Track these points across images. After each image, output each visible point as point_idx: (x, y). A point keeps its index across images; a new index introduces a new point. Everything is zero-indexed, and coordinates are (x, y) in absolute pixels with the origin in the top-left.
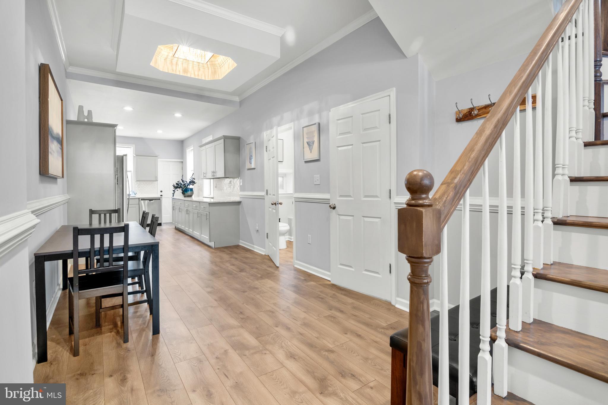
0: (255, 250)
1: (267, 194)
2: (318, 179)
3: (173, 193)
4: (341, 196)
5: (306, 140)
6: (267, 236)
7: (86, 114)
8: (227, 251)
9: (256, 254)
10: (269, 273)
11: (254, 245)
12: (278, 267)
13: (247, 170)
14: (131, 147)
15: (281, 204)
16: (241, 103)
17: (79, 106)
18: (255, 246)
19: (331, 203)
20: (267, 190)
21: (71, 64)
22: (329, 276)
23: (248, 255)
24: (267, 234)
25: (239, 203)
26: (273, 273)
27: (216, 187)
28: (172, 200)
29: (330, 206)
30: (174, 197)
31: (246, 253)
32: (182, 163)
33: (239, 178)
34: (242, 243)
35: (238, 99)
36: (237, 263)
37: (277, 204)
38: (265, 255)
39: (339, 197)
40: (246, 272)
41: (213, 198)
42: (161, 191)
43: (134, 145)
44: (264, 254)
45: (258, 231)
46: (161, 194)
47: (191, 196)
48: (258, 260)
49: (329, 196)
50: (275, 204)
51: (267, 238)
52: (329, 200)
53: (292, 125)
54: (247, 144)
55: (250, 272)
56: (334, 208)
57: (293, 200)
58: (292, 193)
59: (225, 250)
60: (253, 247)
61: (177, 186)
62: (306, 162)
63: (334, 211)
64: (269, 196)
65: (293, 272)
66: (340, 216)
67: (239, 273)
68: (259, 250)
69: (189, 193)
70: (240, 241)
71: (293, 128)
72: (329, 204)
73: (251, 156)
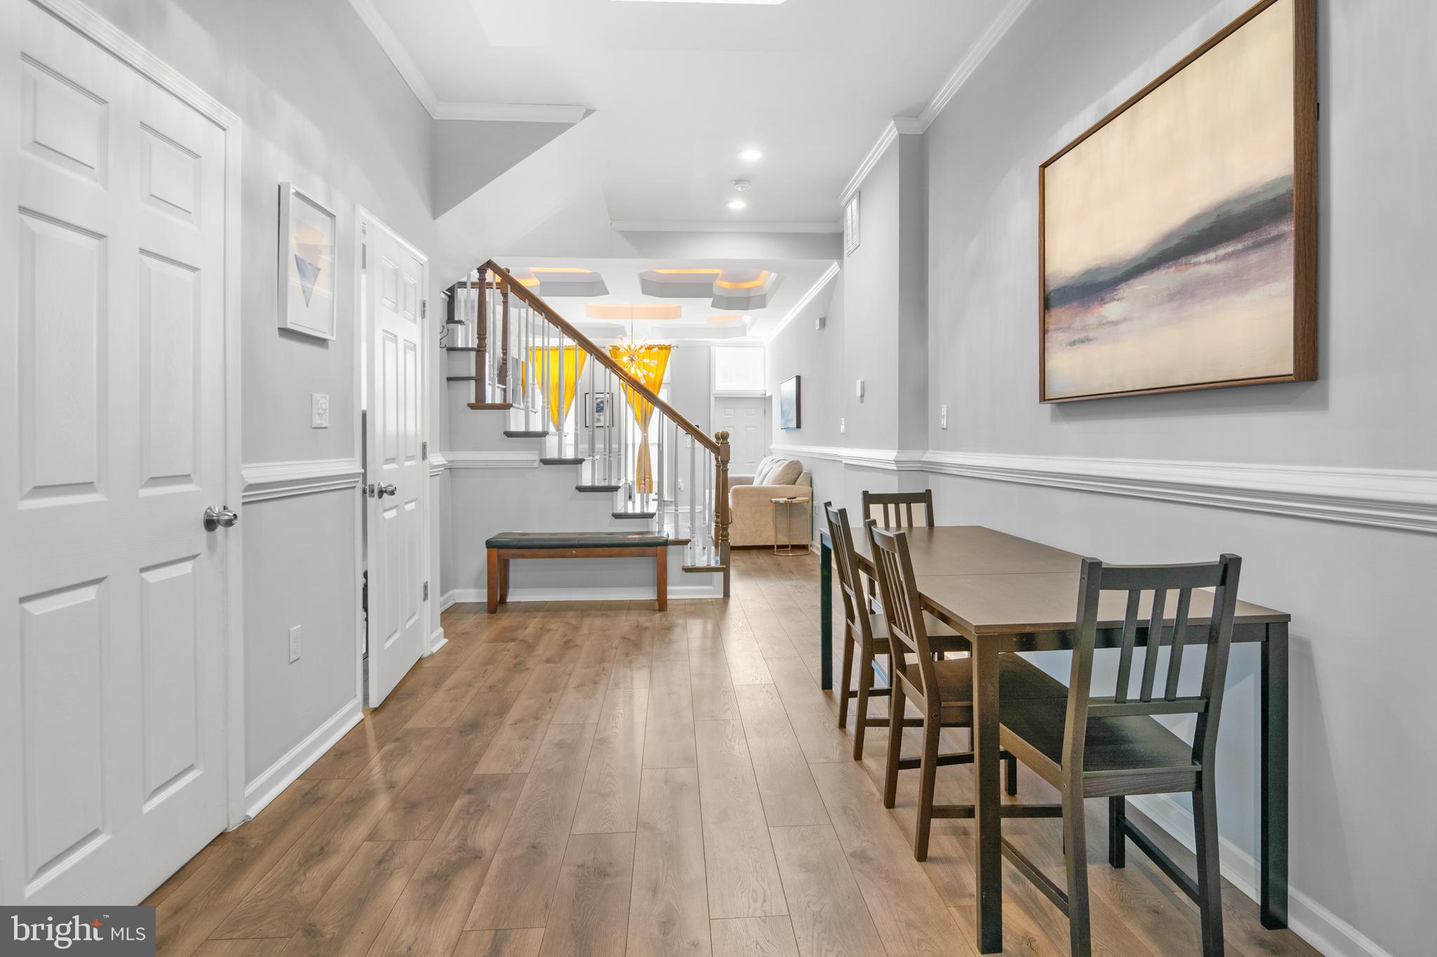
2: (324, 408)
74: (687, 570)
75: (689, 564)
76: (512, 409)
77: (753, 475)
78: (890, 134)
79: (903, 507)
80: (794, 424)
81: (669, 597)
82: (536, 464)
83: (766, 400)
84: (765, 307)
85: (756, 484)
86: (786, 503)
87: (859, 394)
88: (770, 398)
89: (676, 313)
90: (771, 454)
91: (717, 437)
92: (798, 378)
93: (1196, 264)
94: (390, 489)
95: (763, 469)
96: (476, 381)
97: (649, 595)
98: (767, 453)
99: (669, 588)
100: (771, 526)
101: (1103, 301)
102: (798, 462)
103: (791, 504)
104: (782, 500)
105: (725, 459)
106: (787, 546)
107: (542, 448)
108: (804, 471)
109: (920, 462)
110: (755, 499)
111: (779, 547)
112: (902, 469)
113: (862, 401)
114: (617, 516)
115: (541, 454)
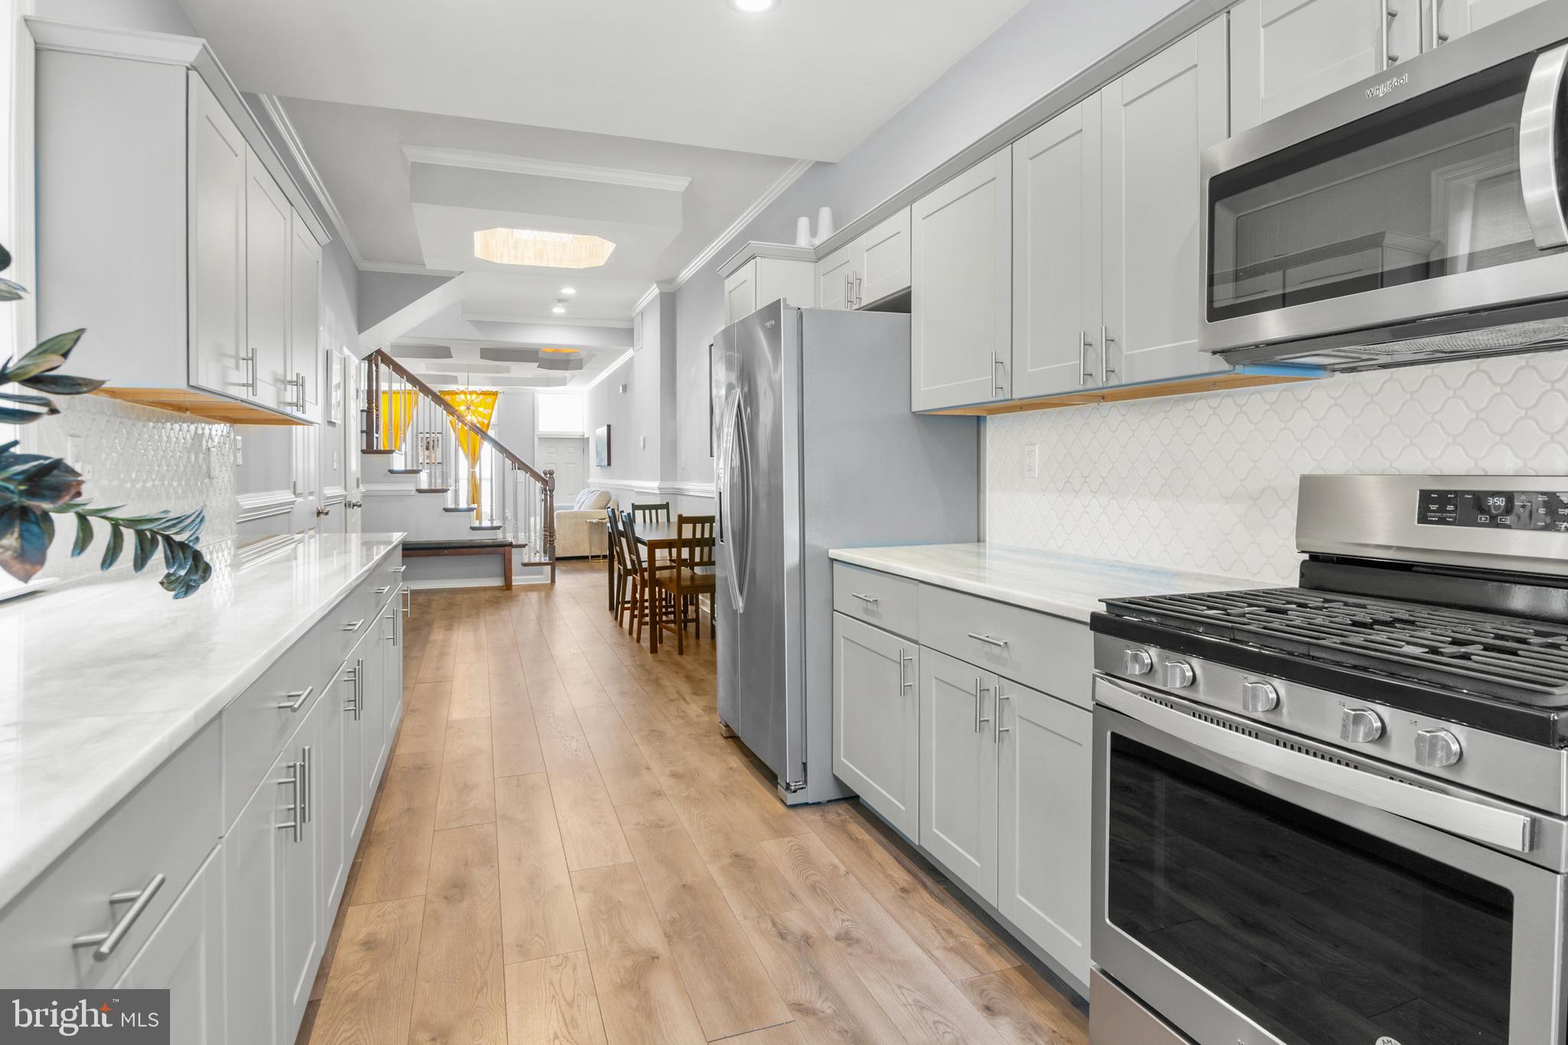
74: (525, 565)
75: (526, 561)
76: (394, 454)
77: (573, 504)
78: (654, 291)
79: (654, 512)
80: (605, 463)
81: (513, 584)
82: (414, 493)
83: (584, 441)
84: (581, 368)
85: (575, 509)
86: (598, 523)
87: (642, 445)
88: (588, 439)
89: (508, 370)
90: (589, 487)
91: (545, 474)
92: (609, 427)
94: (359, 504)
95: (580, 499)
96: (367, 433)
97: (498, 582)
98: (586, 485)
99: (513, 578)
100: (587, 541)
102: (607, 492)
103: (602, 523)
104: (594, 521)
105: (551, 488)
106: (599, 556)
107: (417, 482)
108: (613, 499)
109: (673, 488)
110: (573, 521)
111: (593, 557)
112: (663, 492)
113: (644, 450)
114: (473, 529)
115: (416, 485)
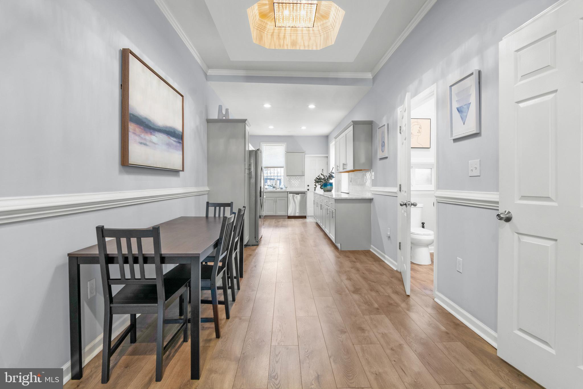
0: (386, 261)
1: (400, 191)
2: (476, 166)
3: (315, 188)
4: (523, 197)
5: (455, 105)
6: (400, 246)
7: (224, 112)
8: (352, 257)
9: (385, 268)
10: (391, 304)
11: (385, 254)
12: (408, 296)
13: (379, 160)
14: (283, 145)
15: (414, 205)
16: (374, 78)
17: (219, 105)
18: (386, 256)
19: (502, 209)
20: (400, 185)
21: (209, 67)
22: (495, 339)
23: (375, 267)
24: (400, 243)
25: (371, 200)
26: (398, 305)
27: (351, 181)
28: (314, 194)
29: (498, 215)
30: (316, 192)
31: (374, 263)
32: (327, 158)
33: (372, 170)
34: (374, 250)
35: (370, 75)
36: (355, 276)
37: (409, 204)
38: (397, 271)
39: (520, 199)
40: (360, 294)
41: (348, 193)
42: (308, 186)
43: (286, 143)
44: (395, 269)
45: (389, 237)
46: (308, 188)
47: (330, 191)
48: (385, 278)
49: (498, 196)
50: (406, 205)
51: (400, 249)
52: (497, 203)
53: (434, 87)
54: (379, 128)
55: (366, 297)
56: (508, 220)
57: (434, 200)
58: (433, 189)
59: (351, 256)
60: (384, 257)
61: (318, 180)
62: (455, 140)
63: (507, 224)
64: (402, 193)
65: (430, 310)
66: (520, 236)
67: (352, 294)
68: (389, 261)
69: (329, 187)
70: (372, 246)
71: (435, 92)
72: (498, 210)
73: (384, 142)
93: (171, 139)
101: (151, 134)
